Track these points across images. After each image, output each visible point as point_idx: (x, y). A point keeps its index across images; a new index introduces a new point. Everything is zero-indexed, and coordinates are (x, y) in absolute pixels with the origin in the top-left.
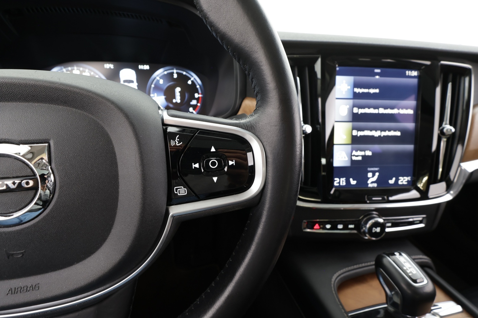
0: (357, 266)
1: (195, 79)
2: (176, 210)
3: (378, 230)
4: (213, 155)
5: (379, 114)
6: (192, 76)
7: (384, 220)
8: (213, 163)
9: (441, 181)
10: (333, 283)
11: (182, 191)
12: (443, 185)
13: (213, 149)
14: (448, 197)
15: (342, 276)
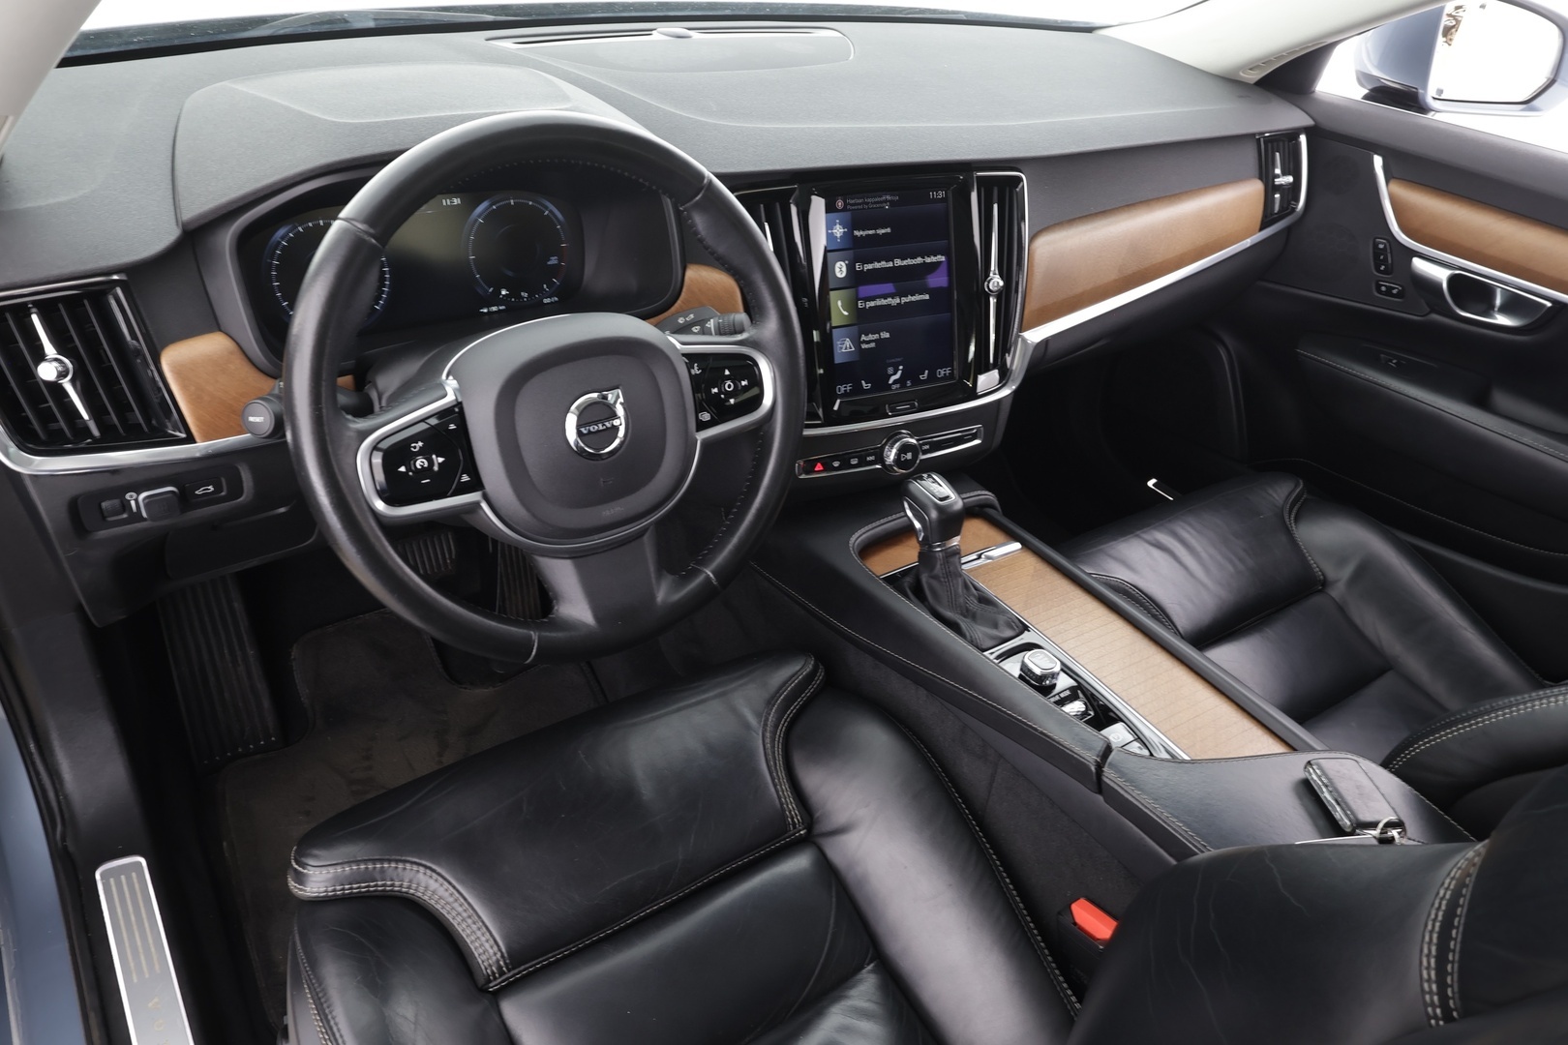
0: (886, 520)
1: (551, 211)
2: (701, 436)
3: (909, 456)
4: (728, 378)
5: (894, 266)
6: (547, 208)
7: (917, 440)
8: (729, 386)
9: (994, 369)
10: (851, 545)
11: (706, 417)
12: (995, 374)
13: (727, 372)
14: (1005, 392)
15: (864, 536)
